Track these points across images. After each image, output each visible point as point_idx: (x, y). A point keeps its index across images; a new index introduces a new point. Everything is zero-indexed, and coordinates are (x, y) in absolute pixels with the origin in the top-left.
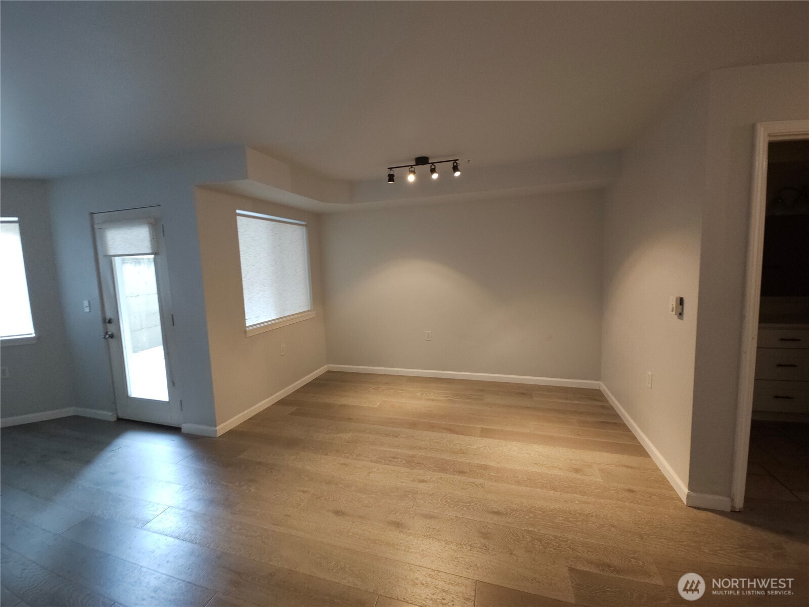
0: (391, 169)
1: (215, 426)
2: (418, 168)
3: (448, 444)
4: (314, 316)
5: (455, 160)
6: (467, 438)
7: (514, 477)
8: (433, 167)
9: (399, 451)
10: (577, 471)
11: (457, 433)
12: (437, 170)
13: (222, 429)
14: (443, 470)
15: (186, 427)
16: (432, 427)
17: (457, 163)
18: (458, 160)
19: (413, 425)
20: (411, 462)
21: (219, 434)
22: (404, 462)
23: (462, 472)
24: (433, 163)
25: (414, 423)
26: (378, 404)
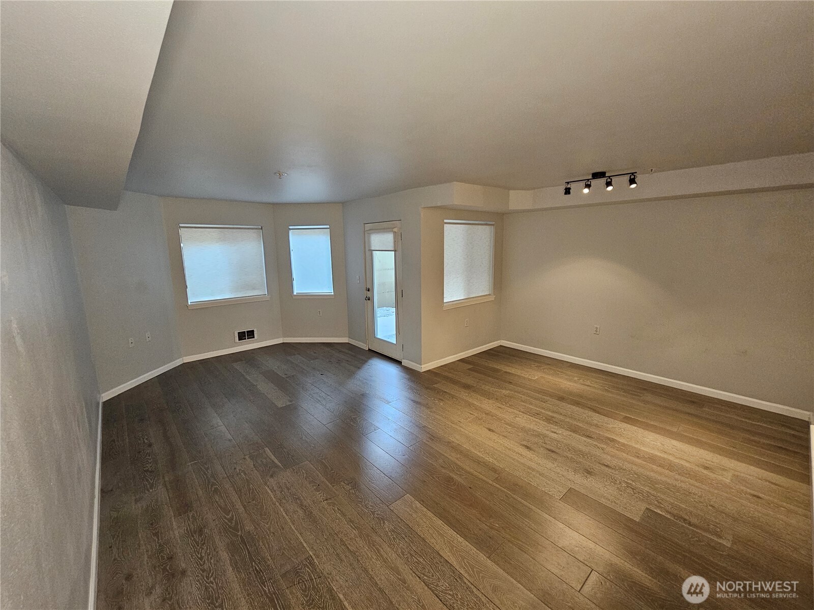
0: (568, 183)
1: (421, 365)
2: (594, 182)
3: (587, 418)
4: (493, 299)
5: (633, 174)
6: (606, 419)
7: (636, 453)
8: (609, 180)
9: (543, 411)
10: (706, 468)
11: (598, 413)
12: (613, 183)
13: (424, 367)
14: (574, 431)
15: (405, 363)
16: (577, 404)
17: (635, 176)
18: (636, 173)
19: (561, 399)
20: (549, 420)
21: (423, 370)
22: (544, 418)
23: (588, 437)
24: (609, 177)
25: (563, 397)
26: (536, 377)
